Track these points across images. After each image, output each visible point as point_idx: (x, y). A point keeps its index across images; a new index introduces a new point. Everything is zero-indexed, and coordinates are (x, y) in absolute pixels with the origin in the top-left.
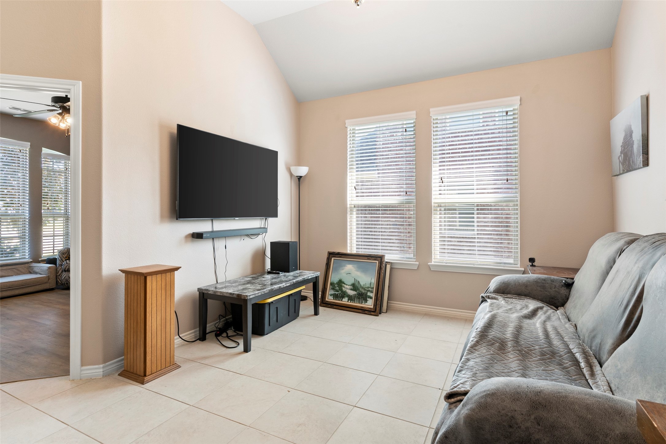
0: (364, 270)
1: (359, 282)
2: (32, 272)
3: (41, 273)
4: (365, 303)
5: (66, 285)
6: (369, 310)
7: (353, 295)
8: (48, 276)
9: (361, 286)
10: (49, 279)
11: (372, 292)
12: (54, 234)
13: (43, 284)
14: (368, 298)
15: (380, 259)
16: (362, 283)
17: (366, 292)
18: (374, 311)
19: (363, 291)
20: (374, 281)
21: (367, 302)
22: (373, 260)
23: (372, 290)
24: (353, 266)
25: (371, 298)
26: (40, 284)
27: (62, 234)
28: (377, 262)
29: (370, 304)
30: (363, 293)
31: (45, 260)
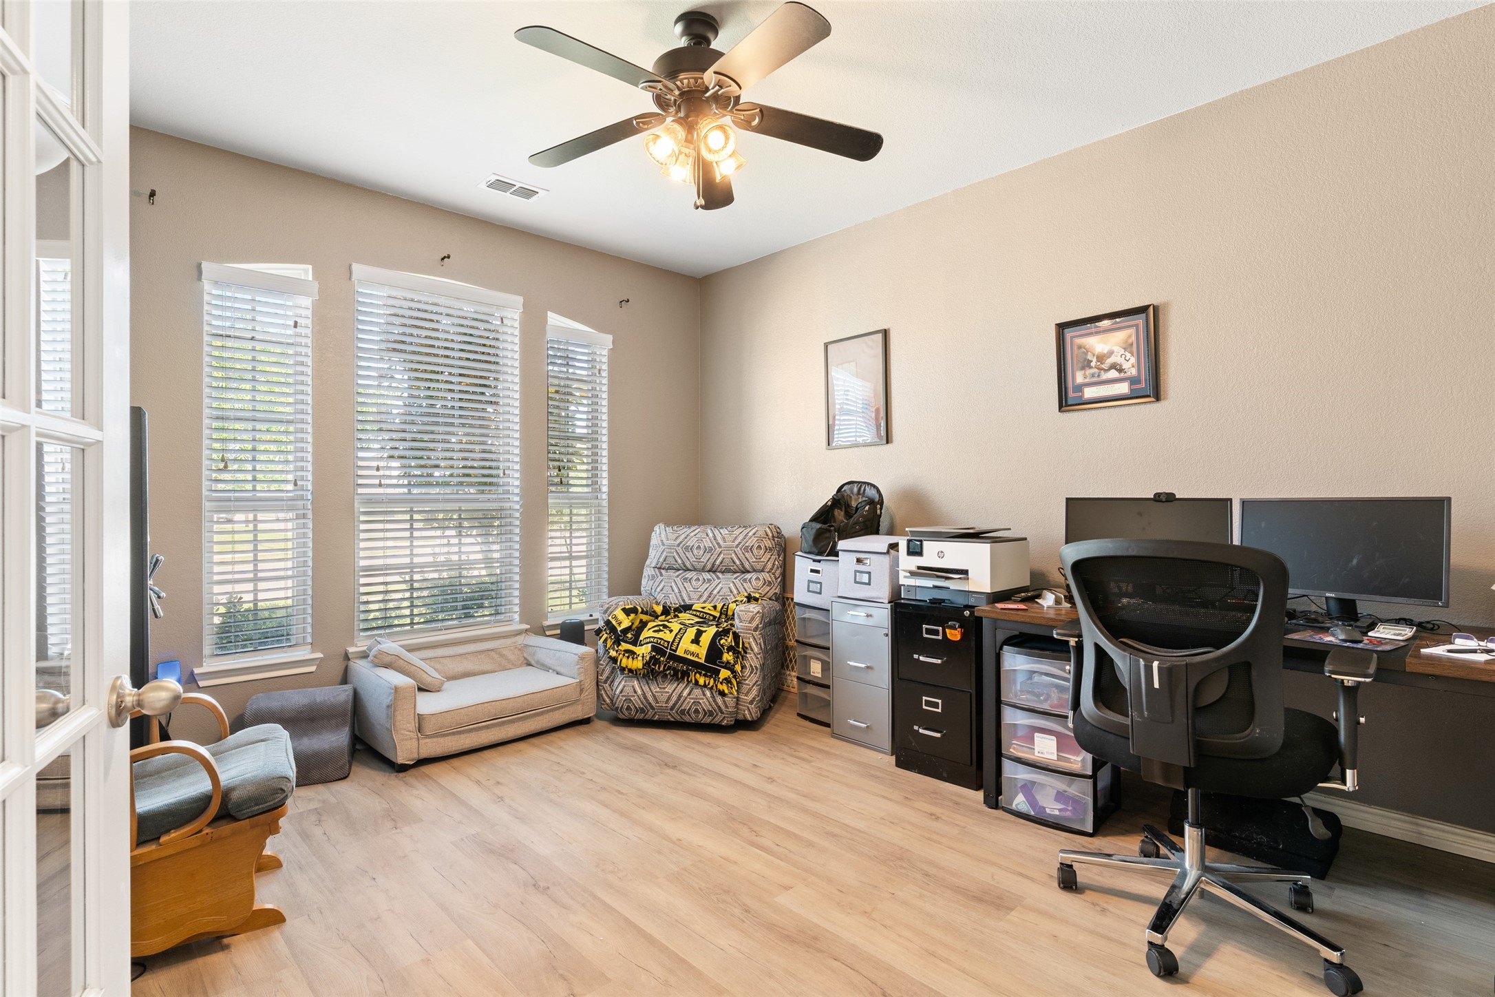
2: (533, 663)
3: (559, 669)
5: (626, 713)
8: (580, 682)
10: (582, 691)
12: (570, 552)
13: (570, 705)
26: (562, 707)
27: (585, 554)
31: (558, 625)
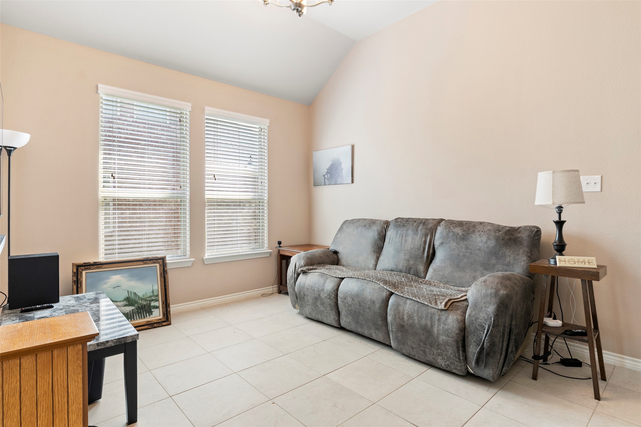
0: (141, 278)
1: (135, 294)
4: (149, 316)
6: (158, 321)
7: (130, 311)
9: (139, 297)
11: (157, 300)
14: (153, 309)
15: (162, 260)
16: (140, 294)
17: (149, 303)
18: (165, 320)
19: (144, 303)
20: (156, 287)
21: (152, 314)
22: (152, 263)
23: (156, 298)
24: (122, 276)
25: (157, 307)
28: (158, 265)
29: (157, 315)
30: (144, 305)
